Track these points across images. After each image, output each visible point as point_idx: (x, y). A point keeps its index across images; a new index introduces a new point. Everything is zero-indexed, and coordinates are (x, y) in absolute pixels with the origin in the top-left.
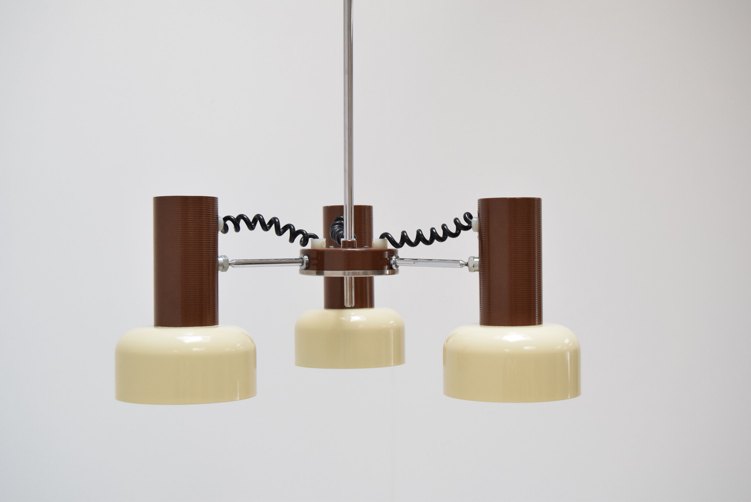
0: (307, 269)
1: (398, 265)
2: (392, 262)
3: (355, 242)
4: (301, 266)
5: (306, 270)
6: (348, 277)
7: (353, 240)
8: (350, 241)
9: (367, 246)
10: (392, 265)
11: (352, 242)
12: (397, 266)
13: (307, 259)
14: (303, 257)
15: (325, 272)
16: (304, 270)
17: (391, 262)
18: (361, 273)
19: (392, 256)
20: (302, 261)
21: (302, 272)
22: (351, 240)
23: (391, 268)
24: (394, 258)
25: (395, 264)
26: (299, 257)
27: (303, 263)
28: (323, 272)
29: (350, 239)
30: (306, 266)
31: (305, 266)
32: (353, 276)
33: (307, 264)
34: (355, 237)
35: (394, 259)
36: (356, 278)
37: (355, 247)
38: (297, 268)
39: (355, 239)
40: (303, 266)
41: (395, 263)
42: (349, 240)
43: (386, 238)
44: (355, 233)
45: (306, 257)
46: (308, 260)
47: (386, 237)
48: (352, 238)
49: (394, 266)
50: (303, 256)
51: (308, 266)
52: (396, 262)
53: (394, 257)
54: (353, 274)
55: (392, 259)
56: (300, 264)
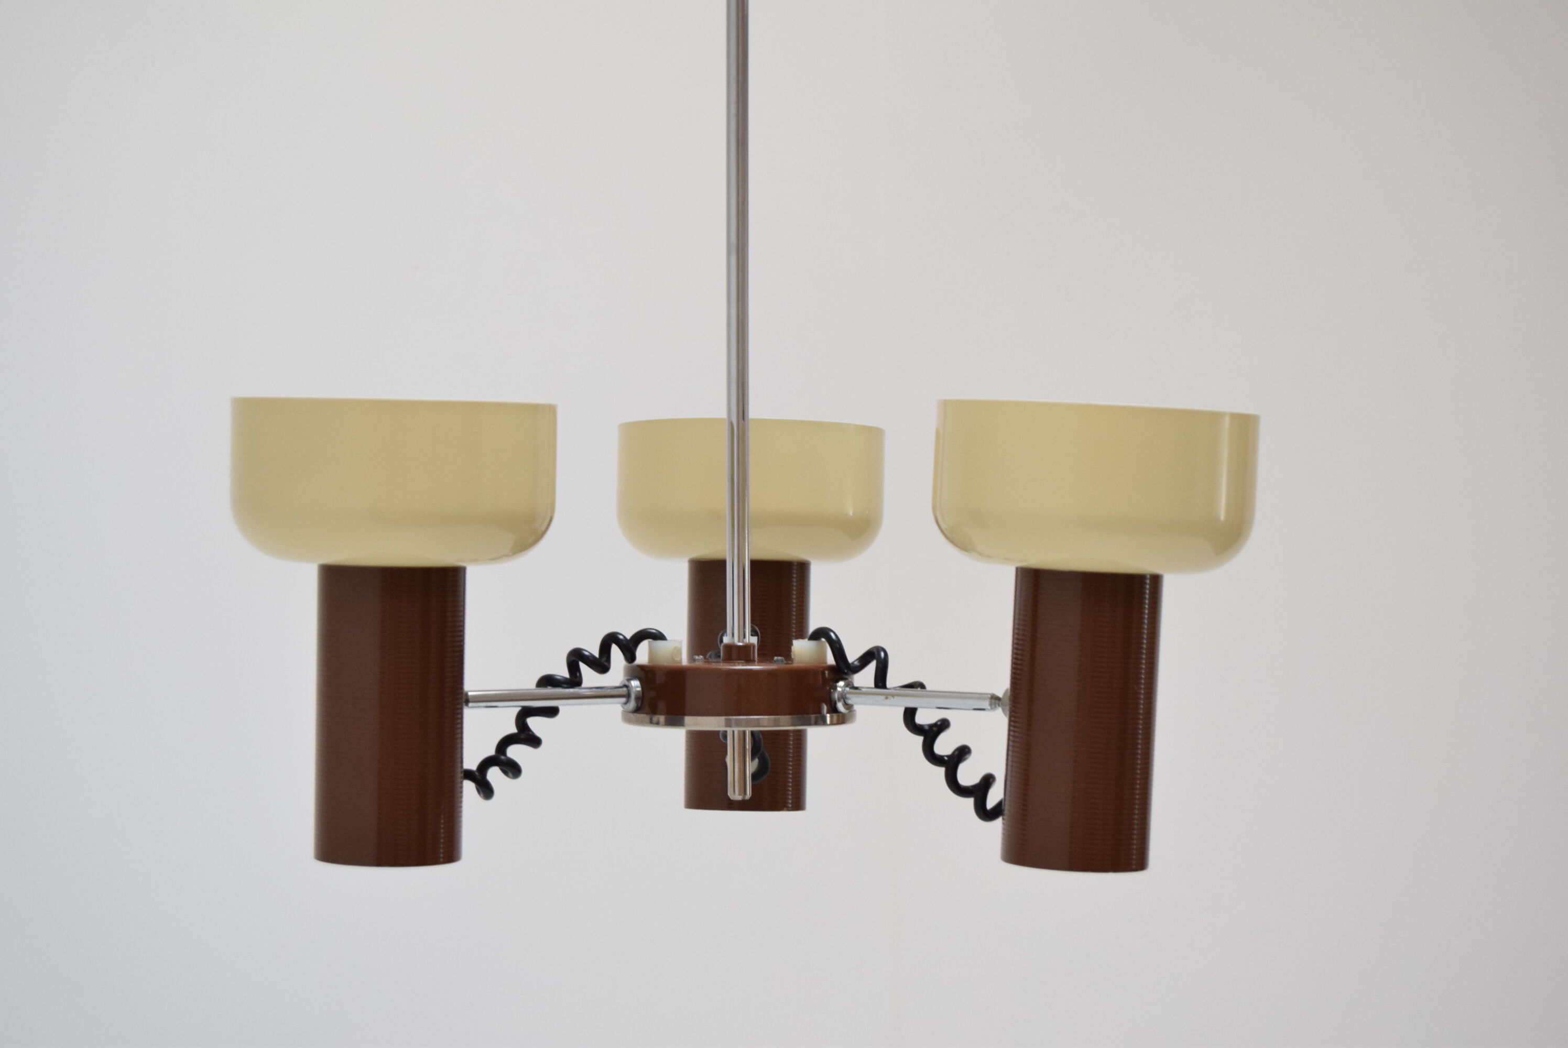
0: (637, 710)
1: (849, 702)
2: (836, 696)
3: (752, 647)
4: (626, 703)
5: (635, 714)
6: (736, 730)
7: (747, 641)
8: (741, 644)
9: (780, 658)
10: (835, 703)
11: (747, 648)
12: (849, 707)
13: (637, 687)
14: (627, 683)
15: (688, 719)
16: (631, 714)
17: (832, 696)
18: (765, 723)
19: (837, 681)
20: (627, 692)
21: (627, 719)
22: (743, 642)
23: (833, 710)
24: (840, 687)
25: (842, 700)
26: (622, 682)
27: (628, 696)
28: (683, 719)
29: (741, 640)
30: (636, 705)
31: (632, 704)
32: (748, 730)
33: (637, 699)
34: (754, 633)
35: (839, 689)
36: (753, 734)
37: (752, 659)
38: (615, 709)
39: (754, 640)
40: (628, 705)
41: (843, 697)
42: (739, 642)
43: (823, 640)
44: (753, 621)
45: (635, 684)
46: (639, 689)
47: (824, 638)
48: (744, 637)
49: (840, 706)
50: (629, 680)
51: (639, 705)
52: (845, 695)
53: (841, 684)
54: (748, 723)
55: (835, 688)
56: (623, 700)
